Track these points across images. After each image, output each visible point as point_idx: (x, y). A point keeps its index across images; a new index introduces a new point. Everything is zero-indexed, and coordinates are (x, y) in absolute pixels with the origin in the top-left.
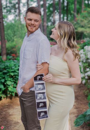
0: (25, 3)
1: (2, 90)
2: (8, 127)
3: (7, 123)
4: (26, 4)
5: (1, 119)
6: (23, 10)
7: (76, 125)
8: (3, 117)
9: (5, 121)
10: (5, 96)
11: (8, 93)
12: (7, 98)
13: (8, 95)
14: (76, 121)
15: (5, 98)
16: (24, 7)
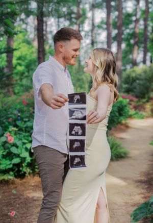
0: (88, 32)
1: (27, 162)
2: (27, 216)
3: (26, 211)
4: (90, 34)
5: (19, 204)
6: (85, 42)
7: (134, 219)
8: (22, 202)
9: (24, 207)
10: (31, 171)
11: (36, 167)
12: (34, 176)
13: (36, 170)
14: (135, 214)
15: (32, 175)
16: (87, 39)
